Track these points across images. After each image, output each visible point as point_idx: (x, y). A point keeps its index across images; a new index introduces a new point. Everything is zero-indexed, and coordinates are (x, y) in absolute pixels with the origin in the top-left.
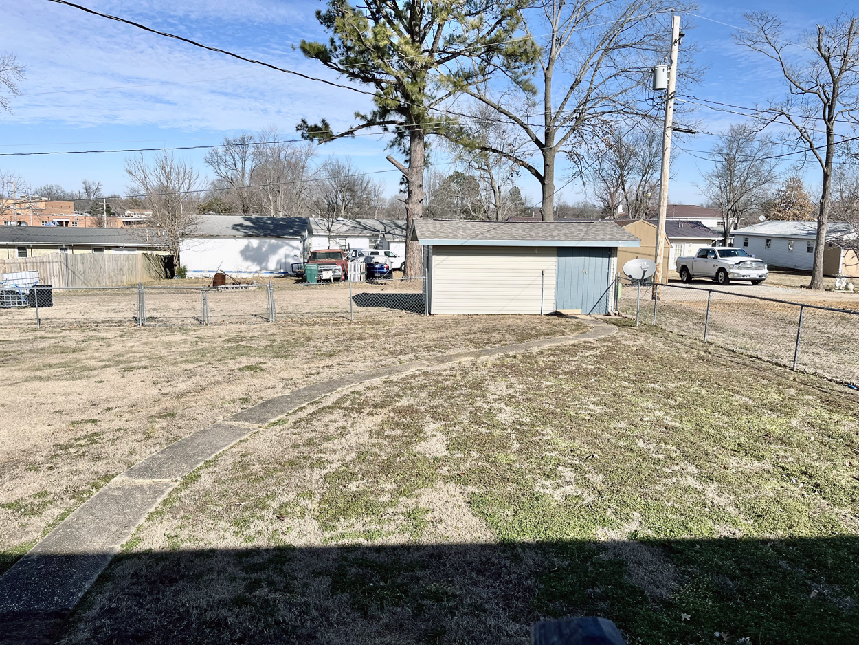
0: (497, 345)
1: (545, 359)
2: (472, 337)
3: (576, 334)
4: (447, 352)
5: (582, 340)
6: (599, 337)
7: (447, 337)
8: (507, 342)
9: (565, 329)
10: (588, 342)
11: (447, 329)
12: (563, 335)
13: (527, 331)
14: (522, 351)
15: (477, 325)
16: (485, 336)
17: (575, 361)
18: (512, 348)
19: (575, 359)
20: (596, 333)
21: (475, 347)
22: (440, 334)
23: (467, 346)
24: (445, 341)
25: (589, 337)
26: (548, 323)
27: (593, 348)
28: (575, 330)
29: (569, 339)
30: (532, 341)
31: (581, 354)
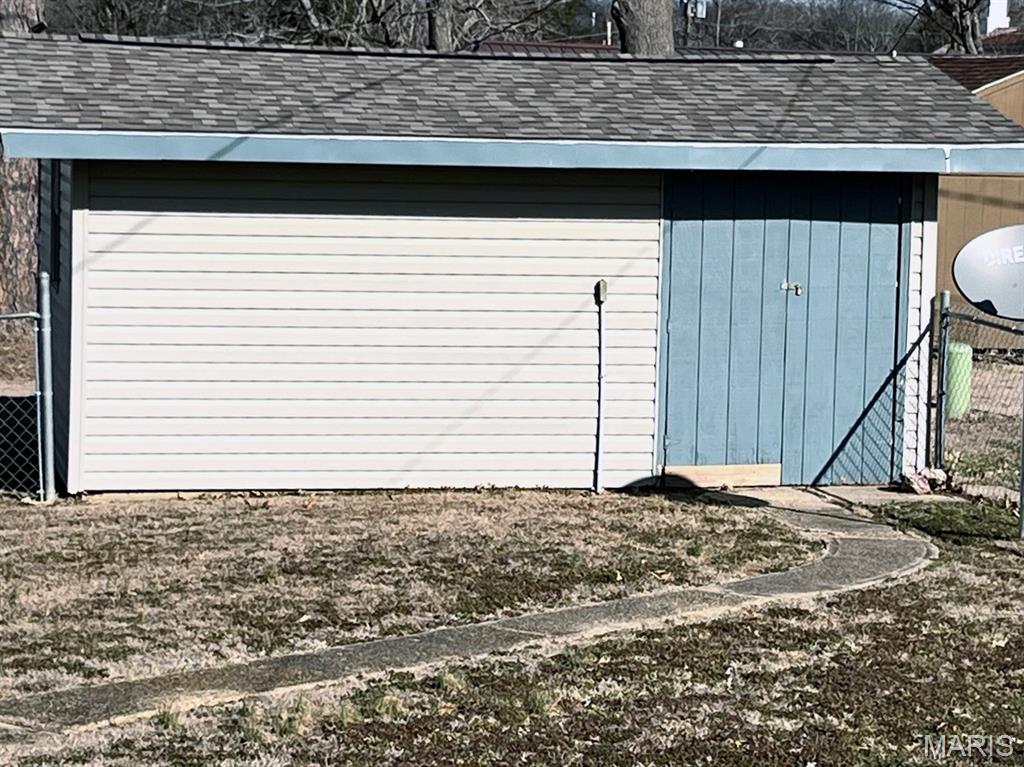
0: (359, 633)
1: (576, 694)
2: (248, 597)
3: (742, 574)
4: (114, 671)
5: (761, 601)
6: (845, 588)
7: (125, 600)
8: (413, 619)
9: (692, 552)
10: (787, 613)
11: (132, 562)
12: (680, 581)
13: (514, 564)
14: (475, 661)
15: (281, 541)
16: (311, 592)
17: (715, 698)
18: (429, 646)
19: (718, 690)
20: (831, 572)
21: (255, 644)
22: (96, 584)
23: (217, 638)
24: (112, 621)
25: (798, 586)
26: (621, 528)
27: (804, 639)
28: (735, 559)
29: (707, 599)
30: (533, 609)
31: (749, 668)
